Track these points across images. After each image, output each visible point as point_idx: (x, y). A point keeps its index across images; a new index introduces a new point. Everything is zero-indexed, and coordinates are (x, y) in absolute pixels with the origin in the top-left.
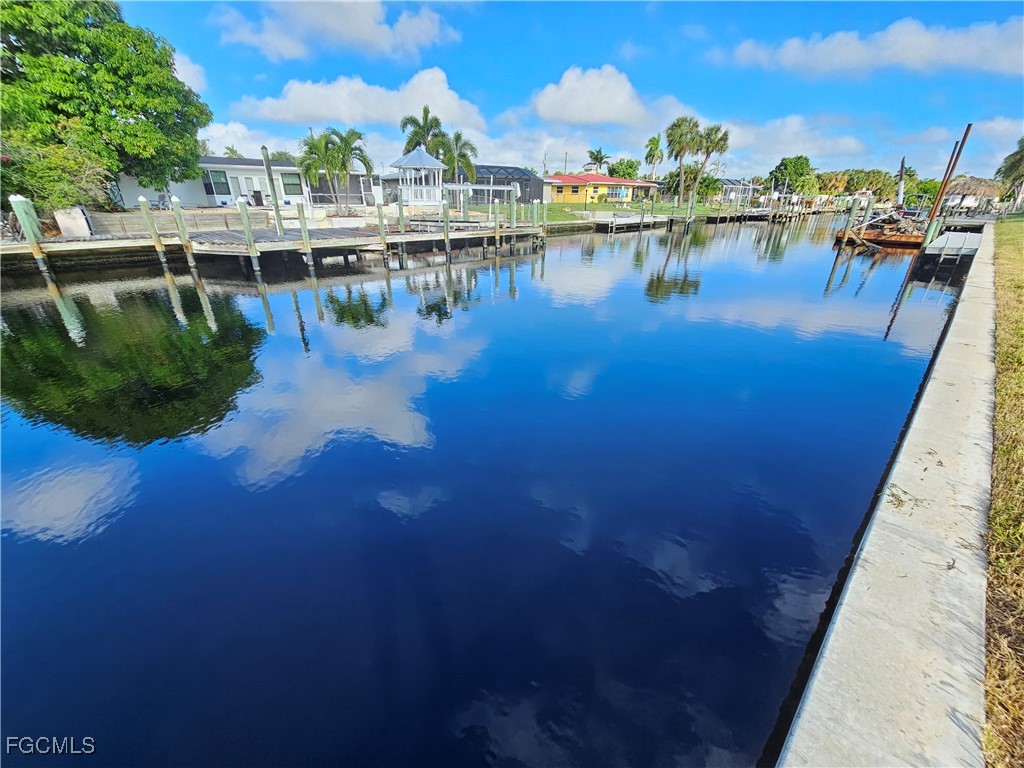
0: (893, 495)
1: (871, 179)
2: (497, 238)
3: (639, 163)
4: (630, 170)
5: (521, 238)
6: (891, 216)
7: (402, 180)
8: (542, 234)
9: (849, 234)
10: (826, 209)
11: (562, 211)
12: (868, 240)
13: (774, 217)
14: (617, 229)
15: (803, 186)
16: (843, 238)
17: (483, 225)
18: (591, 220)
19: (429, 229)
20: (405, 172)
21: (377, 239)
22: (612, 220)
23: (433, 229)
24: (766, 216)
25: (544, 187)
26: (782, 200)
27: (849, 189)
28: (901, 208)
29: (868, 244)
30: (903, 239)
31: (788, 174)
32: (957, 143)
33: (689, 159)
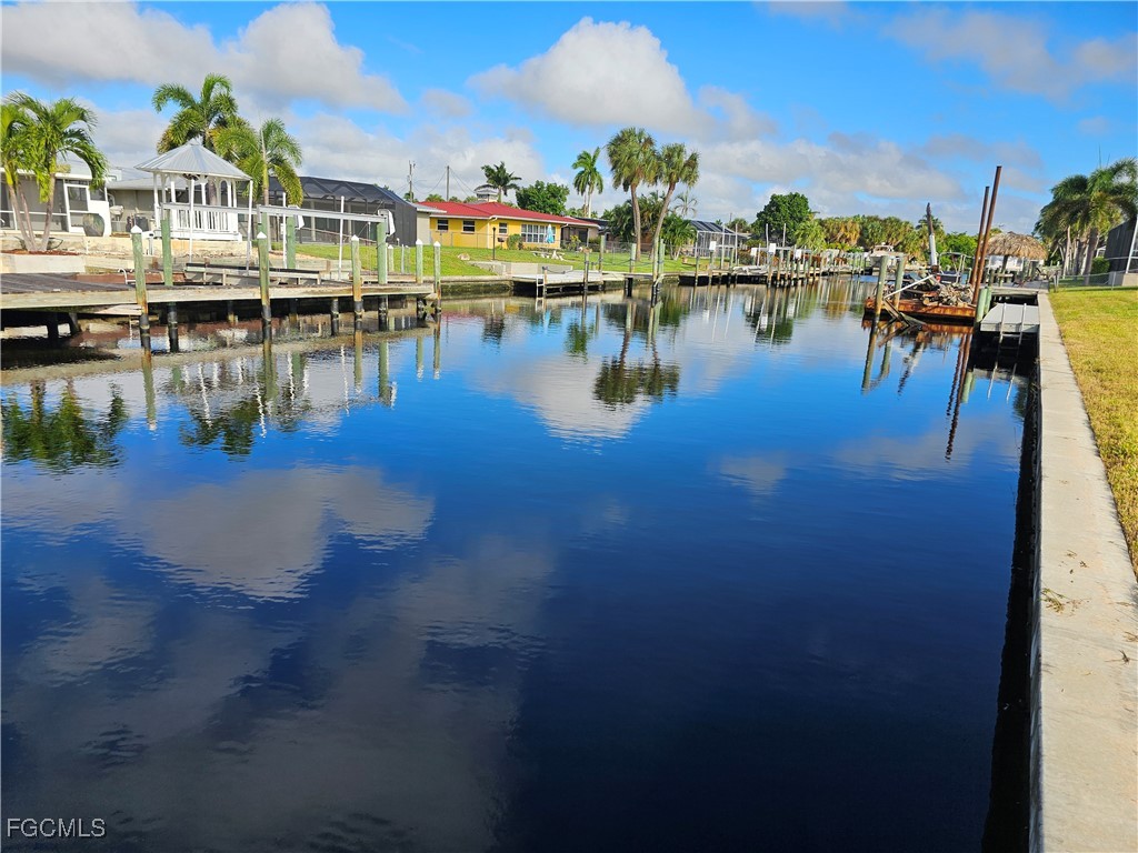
0: (1050, 600)
1: (889, 229)
2: (358, 299)
3: (566, 191)
4: (552, 201)
5: (397, 300)
6: (928, 281)
7: (160, 192)
8: (434, 295)
9: (882, 305)
10: (840, 268)
11: (455, 259)
12: (907, 313)
13: (774, 278)
14: (549, 291)
15: (804, 236)
16: (876, 309)
17: (326, 277)
18: (505, 276)
19: (225, 281)
20: (164, 180)
21: (131, 295)
22: (541, 276)
23: (235, 281)
24: (762, 276)
25: (418, 219)
26: (781, 253)
27: (865, 242)
28: (937, 271)
29: (907, 318)
30: (948, 312)
31: (781, 218)
32: (987, 188)
33: (644, 190)
